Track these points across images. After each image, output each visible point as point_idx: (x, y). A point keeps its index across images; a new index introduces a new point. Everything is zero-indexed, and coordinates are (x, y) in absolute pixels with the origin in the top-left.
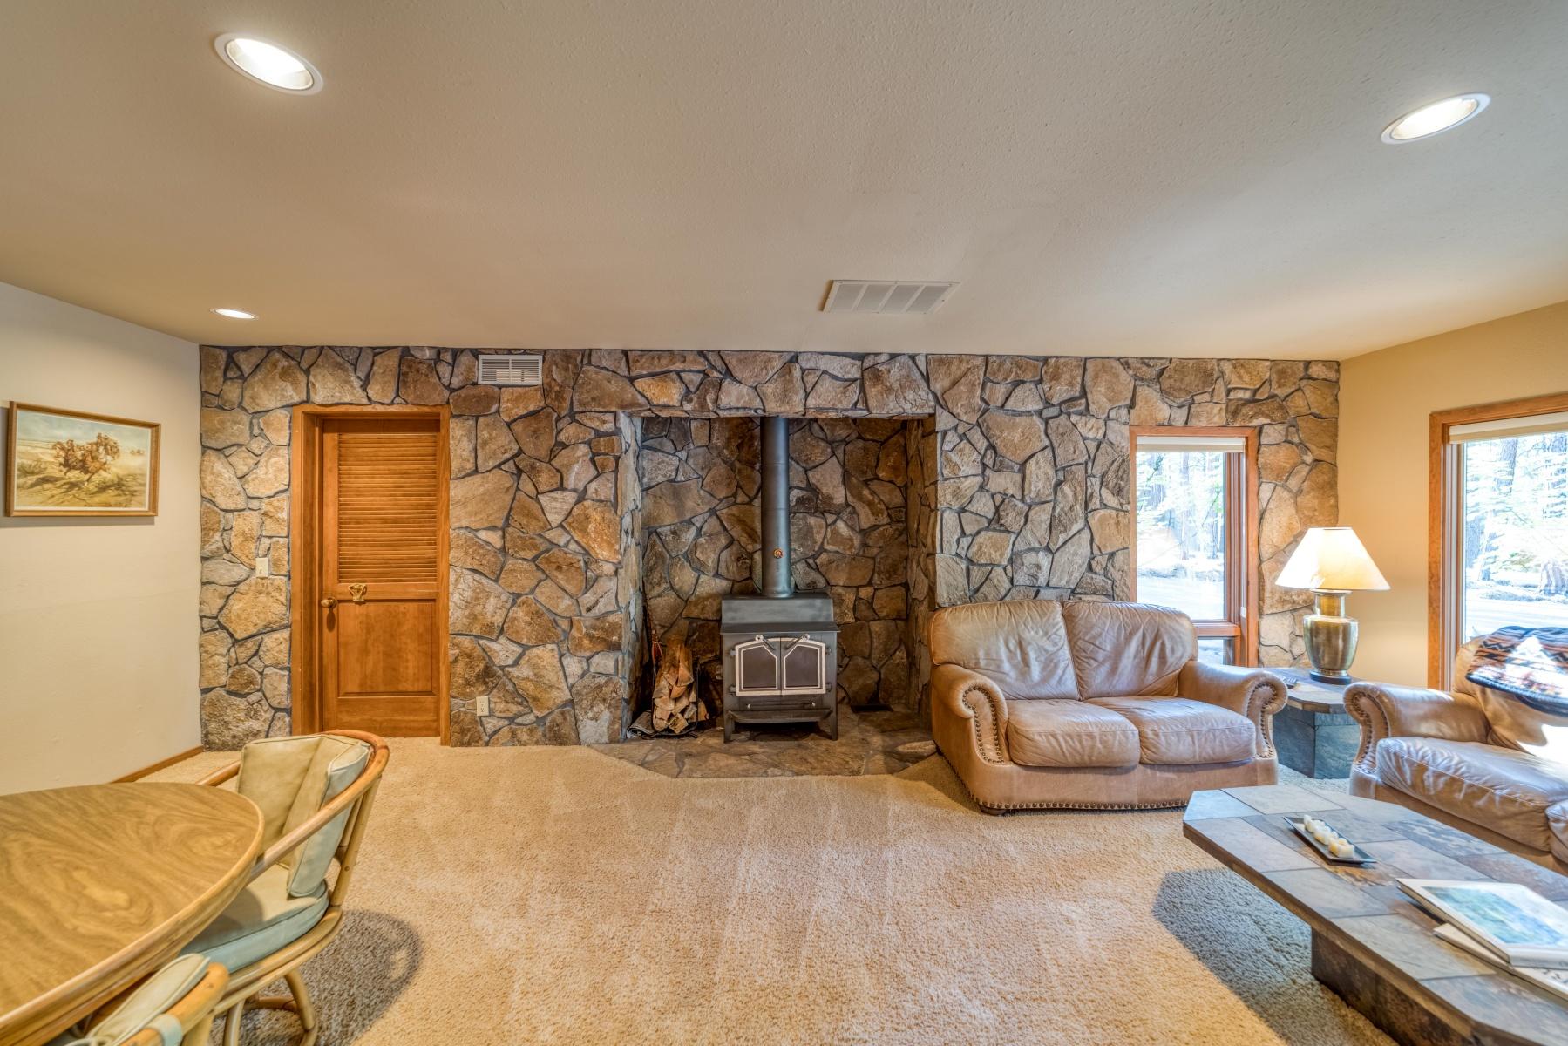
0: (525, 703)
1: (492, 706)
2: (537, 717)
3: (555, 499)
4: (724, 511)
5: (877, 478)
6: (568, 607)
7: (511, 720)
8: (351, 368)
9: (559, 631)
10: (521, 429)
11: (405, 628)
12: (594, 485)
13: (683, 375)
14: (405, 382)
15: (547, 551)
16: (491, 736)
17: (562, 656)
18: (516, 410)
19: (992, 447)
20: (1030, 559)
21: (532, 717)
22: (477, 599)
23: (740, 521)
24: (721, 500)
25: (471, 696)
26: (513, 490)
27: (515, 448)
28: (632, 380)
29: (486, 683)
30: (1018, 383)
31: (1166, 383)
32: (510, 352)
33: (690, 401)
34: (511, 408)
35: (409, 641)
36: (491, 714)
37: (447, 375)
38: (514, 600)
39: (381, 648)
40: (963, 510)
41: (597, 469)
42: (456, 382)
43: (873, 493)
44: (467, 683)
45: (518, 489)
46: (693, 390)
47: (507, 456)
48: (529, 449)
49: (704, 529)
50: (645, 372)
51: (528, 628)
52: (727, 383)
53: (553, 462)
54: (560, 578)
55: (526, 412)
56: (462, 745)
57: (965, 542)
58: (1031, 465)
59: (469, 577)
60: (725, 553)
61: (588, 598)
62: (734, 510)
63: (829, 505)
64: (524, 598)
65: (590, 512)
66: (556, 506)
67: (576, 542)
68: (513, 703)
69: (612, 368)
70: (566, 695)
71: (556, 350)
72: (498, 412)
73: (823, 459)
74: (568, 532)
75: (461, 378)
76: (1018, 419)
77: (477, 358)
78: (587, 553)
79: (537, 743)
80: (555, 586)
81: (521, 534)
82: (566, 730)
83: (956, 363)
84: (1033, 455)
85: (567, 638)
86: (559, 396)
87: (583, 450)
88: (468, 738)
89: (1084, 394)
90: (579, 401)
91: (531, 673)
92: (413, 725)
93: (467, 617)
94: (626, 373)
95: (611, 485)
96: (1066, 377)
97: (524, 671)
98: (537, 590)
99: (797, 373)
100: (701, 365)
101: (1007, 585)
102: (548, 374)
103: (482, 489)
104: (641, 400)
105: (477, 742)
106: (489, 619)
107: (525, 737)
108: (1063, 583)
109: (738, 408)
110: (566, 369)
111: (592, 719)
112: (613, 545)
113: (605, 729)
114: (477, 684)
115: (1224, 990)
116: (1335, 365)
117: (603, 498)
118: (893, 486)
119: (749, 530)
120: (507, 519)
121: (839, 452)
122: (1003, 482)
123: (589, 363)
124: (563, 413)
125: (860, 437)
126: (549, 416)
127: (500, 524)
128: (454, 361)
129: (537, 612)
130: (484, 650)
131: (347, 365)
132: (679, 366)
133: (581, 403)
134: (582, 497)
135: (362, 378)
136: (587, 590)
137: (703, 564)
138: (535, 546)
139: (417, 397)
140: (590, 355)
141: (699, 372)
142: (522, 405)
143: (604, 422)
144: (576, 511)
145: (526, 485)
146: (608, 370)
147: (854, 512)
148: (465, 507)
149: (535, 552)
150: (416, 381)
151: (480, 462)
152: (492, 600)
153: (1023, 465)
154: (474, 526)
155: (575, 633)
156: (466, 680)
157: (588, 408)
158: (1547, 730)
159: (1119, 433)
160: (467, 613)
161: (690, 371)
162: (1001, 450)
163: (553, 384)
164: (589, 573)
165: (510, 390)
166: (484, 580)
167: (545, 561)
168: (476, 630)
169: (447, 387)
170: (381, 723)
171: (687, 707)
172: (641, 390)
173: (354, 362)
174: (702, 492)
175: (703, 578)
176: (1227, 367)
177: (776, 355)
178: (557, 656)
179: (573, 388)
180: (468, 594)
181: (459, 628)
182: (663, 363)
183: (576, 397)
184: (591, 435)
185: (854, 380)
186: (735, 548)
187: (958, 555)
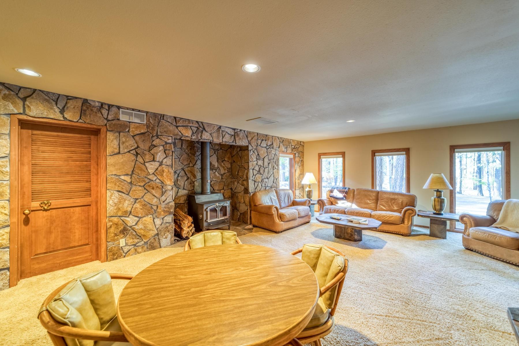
0: (140, 238)
1: (127, 241)
2: (145, 242)
3: (152, 164)
4: (186, 169)
5: (225, 160)
6: (156, 202)
7: (135, 245)
8: (54, 103)
9: (153, 210)
10: (138, 139)
11: (74, 218)
12: (165, 160)
13: (192, 127)
14: (85, 114)
15: (148, 183)
16: (126, 253)
17: (154, 219)
18: (136, 132)
19: (258, 154)
20: (265, 180)
21: (143, 242)
22: (120, 202)
23: (191, 172)
24: (185, 165)
25: (118, 240)
26: (134, 161)
27: (136, 146)
28: (177, 127)
29: (124, 234)
30: (263, 140)
31: (284, 143)
32: (133, 110)
33: (194, 136)
34: (133, 131)
35: (76, 224)
36: (127, 244)
37: (106, 114)
38: (135, 201)
39: (59, 230)
40: (253, 169)
41: (166, 154)
42: (110, 117)
43: (224, 164)
44: (116, 235)
45: (137, 160)
46: (194, 132)
47: (133, 148)
48: (142, 146)
49: (180, 175)
50: (181, 125)
51: (141, 211)
52: (204, 132)
53: (151, 151)
54: (153, 192)
55: (140, 133)
56: (114, 259)
57: (254, 177)
58: (265, 159)
59: (117, 194)
60: (186, 182)
61: (163, 198)
62: (189, 169)
63: (214, 167)
64: (139, 200)
65: (164, 169)
66: (151, 167)
67: (159, 179)
68: (135, 239)
69: (171, 122)
70: (156, 232)
71: (151, 112)
72: (129, 131)
73: (212, 154)
74: (156, 176)
75: (112, 116)
76: (263, 148)
77: (119, 110)
78: (163, 183)
79: (145, 251)
80: (151, 195)
81: (138, 177)
82: (156, 244)
83: (252, 134)
84: (265, 157)
85: (155, 212)
86: (153, 129)
87: (161, 148)
88: (116, 256)
89: (272, 144)
90: (160, 131)
91: (143, 227)
92: (79, 260)
93: (116, 209)
94: (175, 124)
95: (171, 160)
96: (270, 140)
97: (140, 226)
98: (145, 196)
99: (221, 132)
100: (197, 125)
101: (261, 187)
102: (148, 120)
103: (122, 160)
104: (180, 134)
105: (120, 257)
106: (125, 209)
107: (140, 250)
108: (270, 186)
109: (206, 139)
110: (155, 120)
111: (165, 238)
112: (171, 180)
113: (169, 241)
114: (120, 235)
115: (331, 242)
116: (303, 142)
117: (168, 165)
118: (228, 163)
119: (193, 175)
120: (133, 171)
121: (216, 153)
122: (260, 163)
123: (163, 119)
124: (154, 135)
125: (221, 149)
126: (148, 135)
127: (130, 173)
128: (109, 109)
129: (145, 204)
130: (123, 221)
131: (51, 101)
132: (191, 125)
133: (160, 132)
134: (161, 164)
135: (61, 108)
136: (162, 195)
137: (180, 185)
138: (144, 181)
139: (91, 121)
140: (163, 116)
141: (196, 127)
142: (138, 130)
143: (169, 139)
144: (159, 169)
145: (140, 159)
146: (169, 122)
147: (220, 169)
148: (115, 167)
149: (144, 183)
150: (90, 114)
151: (121, 149)
152: (127, 202)
153: (263, 159)
154: (118, 174)
155: (159, 210)
156: (115, 234)
157: (163, 134)
158: (338, 202)
159: (277, 152)
160: (115, 208)
161: (193, 127)
162: (260, 156)
163: (150, 124)
164: (163, 190)
165: (134, 124)
166: (123, 195)
167: (147, 187)
168: (120, 214)
169: (106, 119)
170: (60, 263)
171: (192, 229)
172: (180, 130)
173: (56, 100)
174: (179, 163)
175: (180, 190)
176: (291, 140)
177: (216, 126)
178: (152, 219)
179: (158, 126)
180: (116, 201)
181: (112, 214)
182: (187, 123)
183: (159, 130)
184: (164, 143)
185: (233, 135)
186: (189, 180)
187: (253, 180)
